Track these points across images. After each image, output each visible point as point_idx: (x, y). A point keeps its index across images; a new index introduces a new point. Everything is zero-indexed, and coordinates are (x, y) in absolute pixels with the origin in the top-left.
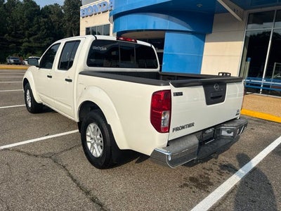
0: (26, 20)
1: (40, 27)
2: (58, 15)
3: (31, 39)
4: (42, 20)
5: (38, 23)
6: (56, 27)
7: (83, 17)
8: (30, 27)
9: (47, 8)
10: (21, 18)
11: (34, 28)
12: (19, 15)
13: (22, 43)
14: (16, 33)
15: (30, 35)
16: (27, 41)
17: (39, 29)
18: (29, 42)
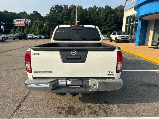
0: (105, 17)
1: (111, 19)
2: (121, 11)
3: (106, 26)
4: (113, 15)
5: (110, 17)
6: (120, 18)
8: (106, 20)
9: (116, 9)
10: (102, 16)
11: (108, 20)
12: (102, 14)
13: (102, 28)
14: (100, 24)
15: (106, 24)
16: (104, 28)
17: (110, 21)
18: (105, 28)
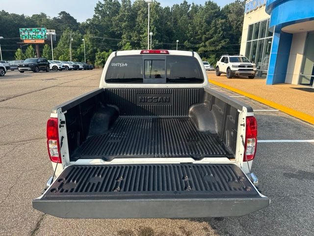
0: (205, 25)
1: (217, 28)
2: (237, 13)
3: (207, 43)
4: (221, 21)
5: (216, 25)
6: (234, 27)
7: (248, 13)
8: (208, 31)
9: (227, 7)
10: (200, 23)
11: (211, 32)
12: (199, 19)
13: (199, 48)
14: (195, 39)
15: (207, 39)
16: (203, 46)
17: (215, 32)
18: (205, 46)
